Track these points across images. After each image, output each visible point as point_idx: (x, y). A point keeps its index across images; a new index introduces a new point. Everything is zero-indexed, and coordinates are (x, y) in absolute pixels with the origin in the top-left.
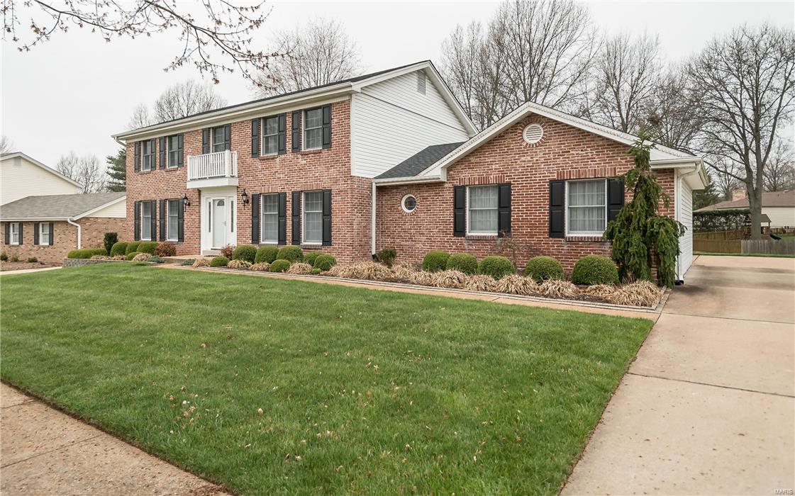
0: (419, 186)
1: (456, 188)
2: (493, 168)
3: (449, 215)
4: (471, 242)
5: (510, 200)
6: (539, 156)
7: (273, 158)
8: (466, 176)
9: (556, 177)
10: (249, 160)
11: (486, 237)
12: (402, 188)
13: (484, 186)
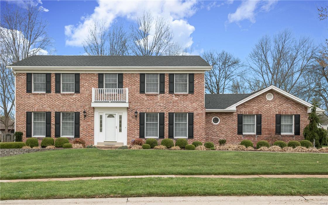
0: (221, 113)
1: (238, 115)
2: (254, 109)
3: (235, 126)
4: (245, 137)
5: (261, 121)
6: (272, 105)
7: (156, 95)
8: (243, 111)
9: (278, 113)
10: (138, 94)
11: (252, 135)
12: (213, 114)
13: (251, 115)
